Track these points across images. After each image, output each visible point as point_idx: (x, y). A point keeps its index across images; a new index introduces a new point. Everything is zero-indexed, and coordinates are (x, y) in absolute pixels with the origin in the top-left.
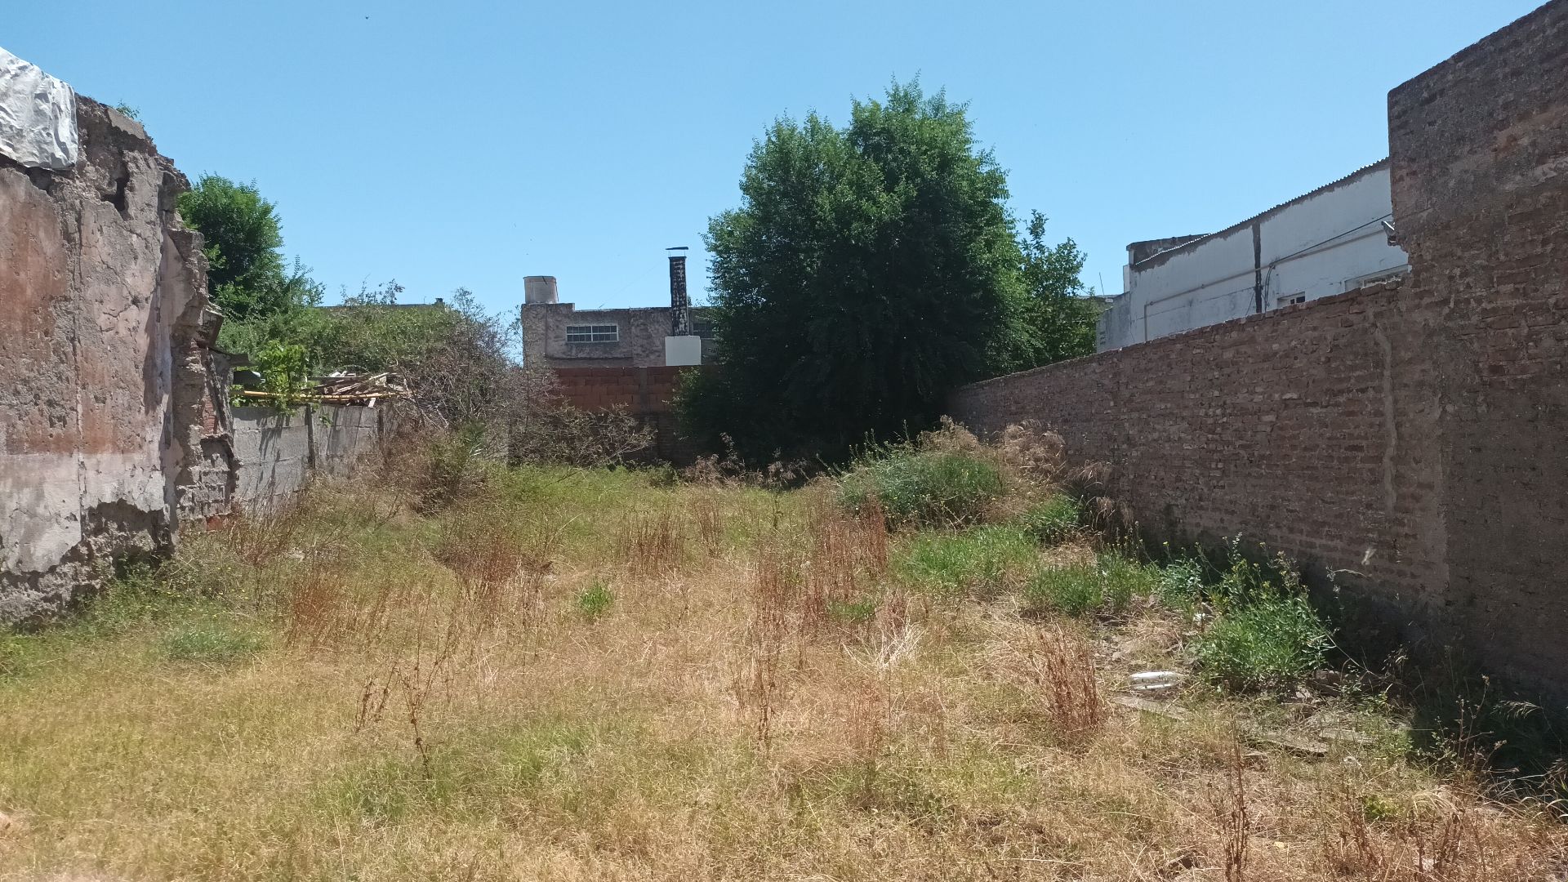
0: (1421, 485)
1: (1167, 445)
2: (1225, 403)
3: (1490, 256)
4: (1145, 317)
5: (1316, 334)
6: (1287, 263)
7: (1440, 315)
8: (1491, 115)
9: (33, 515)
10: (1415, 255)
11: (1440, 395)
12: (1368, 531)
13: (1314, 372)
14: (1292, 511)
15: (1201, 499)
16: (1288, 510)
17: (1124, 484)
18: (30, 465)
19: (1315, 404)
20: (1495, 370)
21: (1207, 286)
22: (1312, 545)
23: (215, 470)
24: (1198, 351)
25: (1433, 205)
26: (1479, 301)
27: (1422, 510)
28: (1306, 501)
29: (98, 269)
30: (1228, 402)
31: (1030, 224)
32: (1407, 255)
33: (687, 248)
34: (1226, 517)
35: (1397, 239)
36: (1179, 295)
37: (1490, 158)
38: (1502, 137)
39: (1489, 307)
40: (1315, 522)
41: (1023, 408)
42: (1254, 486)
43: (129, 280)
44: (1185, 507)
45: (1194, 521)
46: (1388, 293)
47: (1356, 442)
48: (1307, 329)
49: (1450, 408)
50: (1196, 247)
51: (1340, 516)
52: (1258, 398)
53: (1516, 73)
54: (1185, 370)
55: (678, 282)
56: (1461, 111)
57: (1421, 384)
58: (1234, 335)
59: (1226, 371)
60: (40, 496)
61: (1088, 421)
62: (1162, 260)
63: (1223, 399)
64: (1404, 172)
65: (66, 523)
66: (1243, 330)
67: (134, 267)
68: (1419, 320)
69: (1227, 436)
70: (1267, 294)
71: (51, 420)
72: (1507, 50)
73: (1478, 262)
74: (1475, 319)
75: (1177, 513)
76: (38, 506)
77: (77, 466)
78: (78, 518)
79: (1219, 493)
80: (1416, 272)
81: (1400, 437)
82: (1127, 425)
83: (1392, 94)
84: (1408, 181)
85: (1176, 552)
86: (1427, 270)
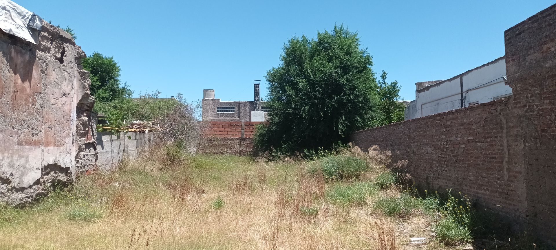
0: (517, 172)
1: (427, 155)
2: (447, 140)
3: (541, 90)
4: (422, 109)
5: (479, 116)
6: (471, 91)
7: (523, 110)
8: (541, 40)
9: (24, 168)
10: (514, 89)
11: (523, 140)
12: (498, 188)
13: (479, 130)
14: (471, 180)
15: (439, 175)
16: (470, 180)
17: (411, 168)
18: (25, 150)
19: (479, 142)
20: (543, 131)
21: (444, 98)
22: (478, 193)
23: (89, 154)
24: (438, 121)
25: (520, 71)
26: (537, 106)
27: (518, 181)
28: (476, 177)
29: (52, 83)
30: (448, 140)
31: (381, 75)
32: (511, 89)
33: (260, 81)
34: (448, 182)
35: (508, 83)
36: (434, 101)
37: (540, 55)
38: (545, 47)
39: (541, 108)
40: (479, 184)
41: (377, 140)
42: (458, 171)
43: (63, 87)
44: (433, 177)
45: (436, 183)
46: (505, 102)
47: (494, 156)
48: (476, 115)
49: (527, 144)
50: (440, 84)
51: (488, 182)
52: (459, 139)
53: (550, 25)
54: (434, 128)
55: (257, 92)
56: (531, 38)
57: (517, 135)
58: (451, 116)
59: (448, 129)
60: (27, 161)
61: (399, 145)
62: (428, 88)
63: (447, 139)
64: (510, 59)
65: (36, 171)
66: (454, 114)
67: (65, 83)
68: (516, 112)
69: (448, 152)
70: (465, 102)
71: (33, 135)
72: (546, 17)
73: (537, 92)
74: (536, 112)
75: (430, 180)
76: (27, 164)
77: (41, 151)
78: (40, 169)
79: (445, 173)
80: (515, 95)
81: (509, 155)
82: (413, 147)
83: (506, 32)
84: (511, 63)
85: (429, 194)
86: (519, 94)
